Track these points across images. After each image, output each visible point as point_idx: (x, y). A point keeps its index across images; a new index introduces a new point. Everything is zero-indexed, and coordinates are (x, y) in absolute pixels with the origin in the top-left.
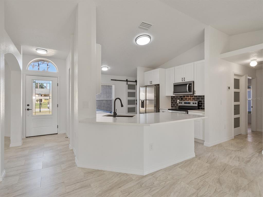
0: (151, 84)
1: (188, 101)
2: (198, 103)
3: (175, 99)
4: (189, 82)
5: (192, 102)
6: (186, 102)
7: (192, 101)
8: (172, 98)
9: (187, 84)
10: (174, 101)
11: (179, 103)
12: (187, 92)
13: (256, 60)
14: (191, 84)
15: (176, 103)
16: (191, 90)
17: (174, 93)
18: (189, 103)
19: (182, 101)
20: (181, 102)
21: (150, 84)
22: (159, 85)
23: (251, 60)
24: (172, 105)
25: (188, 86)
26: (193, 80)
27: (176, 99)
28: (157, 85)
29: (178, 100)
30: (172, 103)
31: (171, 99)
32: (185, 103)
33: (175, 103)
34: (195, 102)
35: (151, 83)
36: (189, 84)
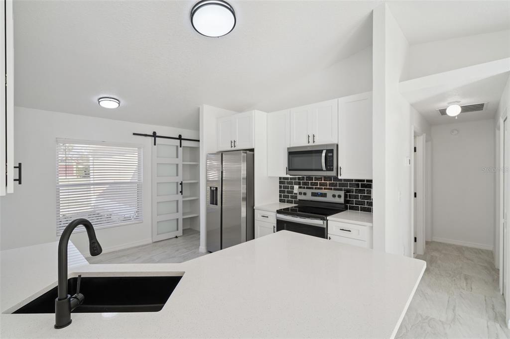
0: (233, 149)
1: (319, 189)
2: (346, 196)
3: (288, 183)
4: (327, 145)
5: (329, 193)
6: (314, 191)
7: (329, 189)
8: (282, 181)
9: (321, 152)
10: (285, 187)
11: (300, 193)
12: (322, 170)
13: (459, 102)
14: (331, 151)
15: (292, 192)
16: (333, 166)
17: (289, 170)
18: (324, 195)
19: (304, 188)
20: (303, 191)
21: (232, 147)
22: (252, 150)
23: (449, 103)
24: (280, 196)
25: (324, 154)
26: (336, 142)
27: (291, 183)
28: (248, 152)
29: (296, 187)
30: (280, 191)
31: (280, 184)
32: (314, 194)
33: (288, 192)
34: (337, 193)
35: (233, 145)
36: (327, 150)
